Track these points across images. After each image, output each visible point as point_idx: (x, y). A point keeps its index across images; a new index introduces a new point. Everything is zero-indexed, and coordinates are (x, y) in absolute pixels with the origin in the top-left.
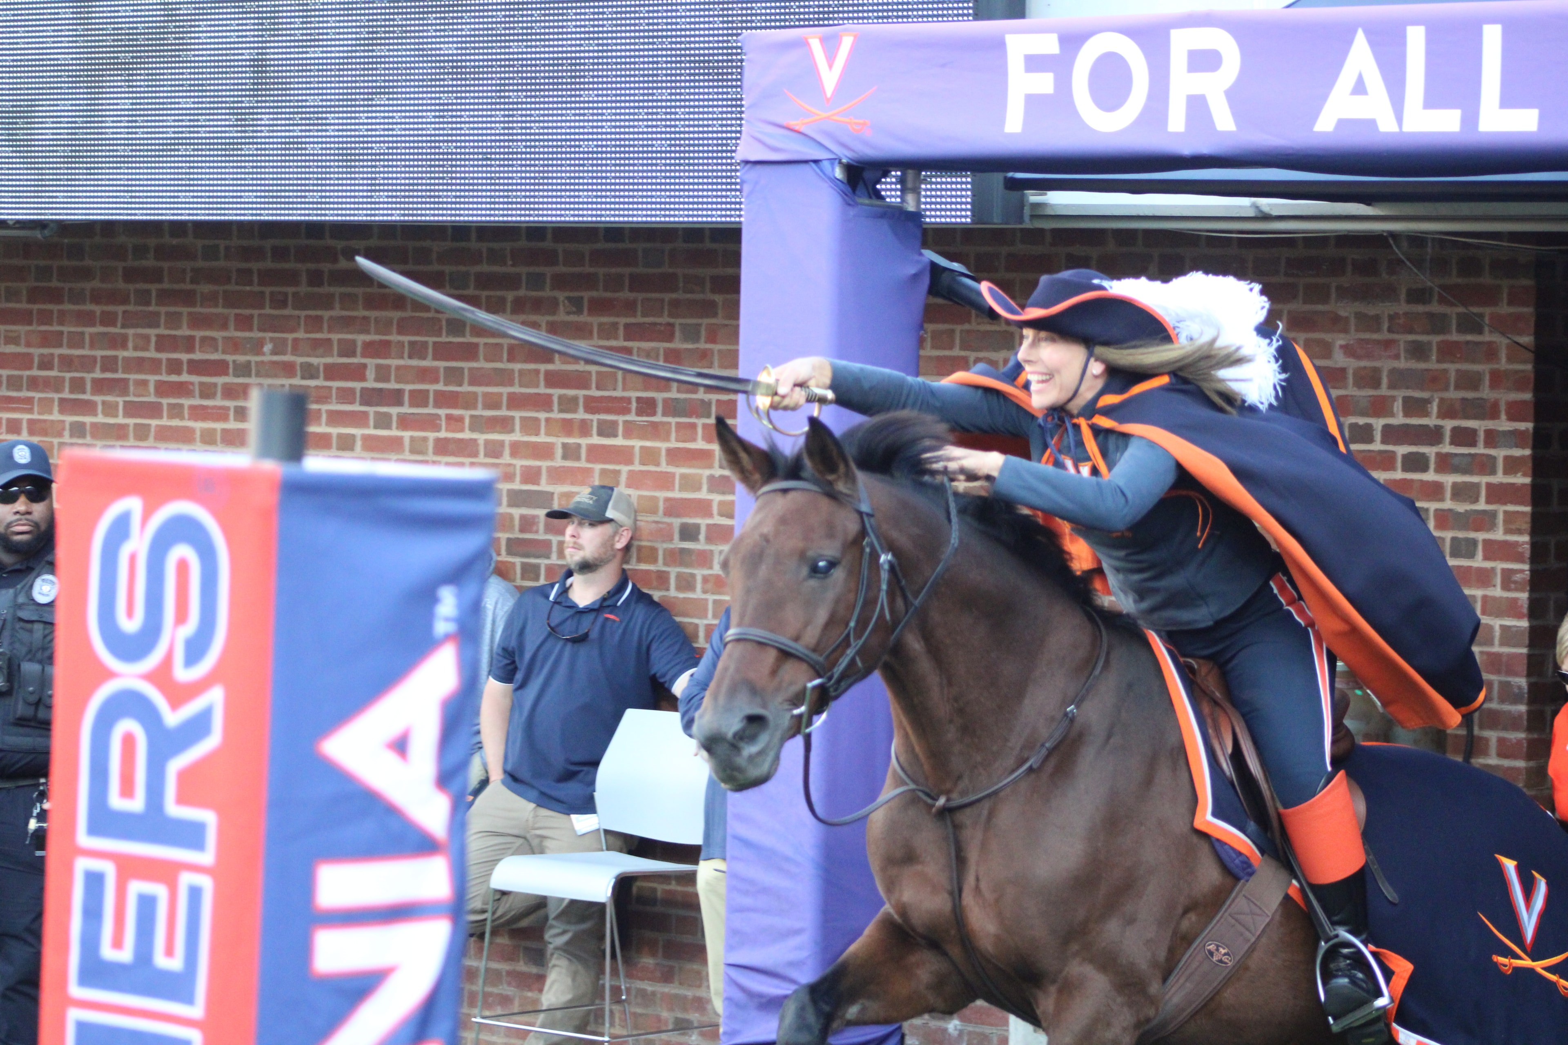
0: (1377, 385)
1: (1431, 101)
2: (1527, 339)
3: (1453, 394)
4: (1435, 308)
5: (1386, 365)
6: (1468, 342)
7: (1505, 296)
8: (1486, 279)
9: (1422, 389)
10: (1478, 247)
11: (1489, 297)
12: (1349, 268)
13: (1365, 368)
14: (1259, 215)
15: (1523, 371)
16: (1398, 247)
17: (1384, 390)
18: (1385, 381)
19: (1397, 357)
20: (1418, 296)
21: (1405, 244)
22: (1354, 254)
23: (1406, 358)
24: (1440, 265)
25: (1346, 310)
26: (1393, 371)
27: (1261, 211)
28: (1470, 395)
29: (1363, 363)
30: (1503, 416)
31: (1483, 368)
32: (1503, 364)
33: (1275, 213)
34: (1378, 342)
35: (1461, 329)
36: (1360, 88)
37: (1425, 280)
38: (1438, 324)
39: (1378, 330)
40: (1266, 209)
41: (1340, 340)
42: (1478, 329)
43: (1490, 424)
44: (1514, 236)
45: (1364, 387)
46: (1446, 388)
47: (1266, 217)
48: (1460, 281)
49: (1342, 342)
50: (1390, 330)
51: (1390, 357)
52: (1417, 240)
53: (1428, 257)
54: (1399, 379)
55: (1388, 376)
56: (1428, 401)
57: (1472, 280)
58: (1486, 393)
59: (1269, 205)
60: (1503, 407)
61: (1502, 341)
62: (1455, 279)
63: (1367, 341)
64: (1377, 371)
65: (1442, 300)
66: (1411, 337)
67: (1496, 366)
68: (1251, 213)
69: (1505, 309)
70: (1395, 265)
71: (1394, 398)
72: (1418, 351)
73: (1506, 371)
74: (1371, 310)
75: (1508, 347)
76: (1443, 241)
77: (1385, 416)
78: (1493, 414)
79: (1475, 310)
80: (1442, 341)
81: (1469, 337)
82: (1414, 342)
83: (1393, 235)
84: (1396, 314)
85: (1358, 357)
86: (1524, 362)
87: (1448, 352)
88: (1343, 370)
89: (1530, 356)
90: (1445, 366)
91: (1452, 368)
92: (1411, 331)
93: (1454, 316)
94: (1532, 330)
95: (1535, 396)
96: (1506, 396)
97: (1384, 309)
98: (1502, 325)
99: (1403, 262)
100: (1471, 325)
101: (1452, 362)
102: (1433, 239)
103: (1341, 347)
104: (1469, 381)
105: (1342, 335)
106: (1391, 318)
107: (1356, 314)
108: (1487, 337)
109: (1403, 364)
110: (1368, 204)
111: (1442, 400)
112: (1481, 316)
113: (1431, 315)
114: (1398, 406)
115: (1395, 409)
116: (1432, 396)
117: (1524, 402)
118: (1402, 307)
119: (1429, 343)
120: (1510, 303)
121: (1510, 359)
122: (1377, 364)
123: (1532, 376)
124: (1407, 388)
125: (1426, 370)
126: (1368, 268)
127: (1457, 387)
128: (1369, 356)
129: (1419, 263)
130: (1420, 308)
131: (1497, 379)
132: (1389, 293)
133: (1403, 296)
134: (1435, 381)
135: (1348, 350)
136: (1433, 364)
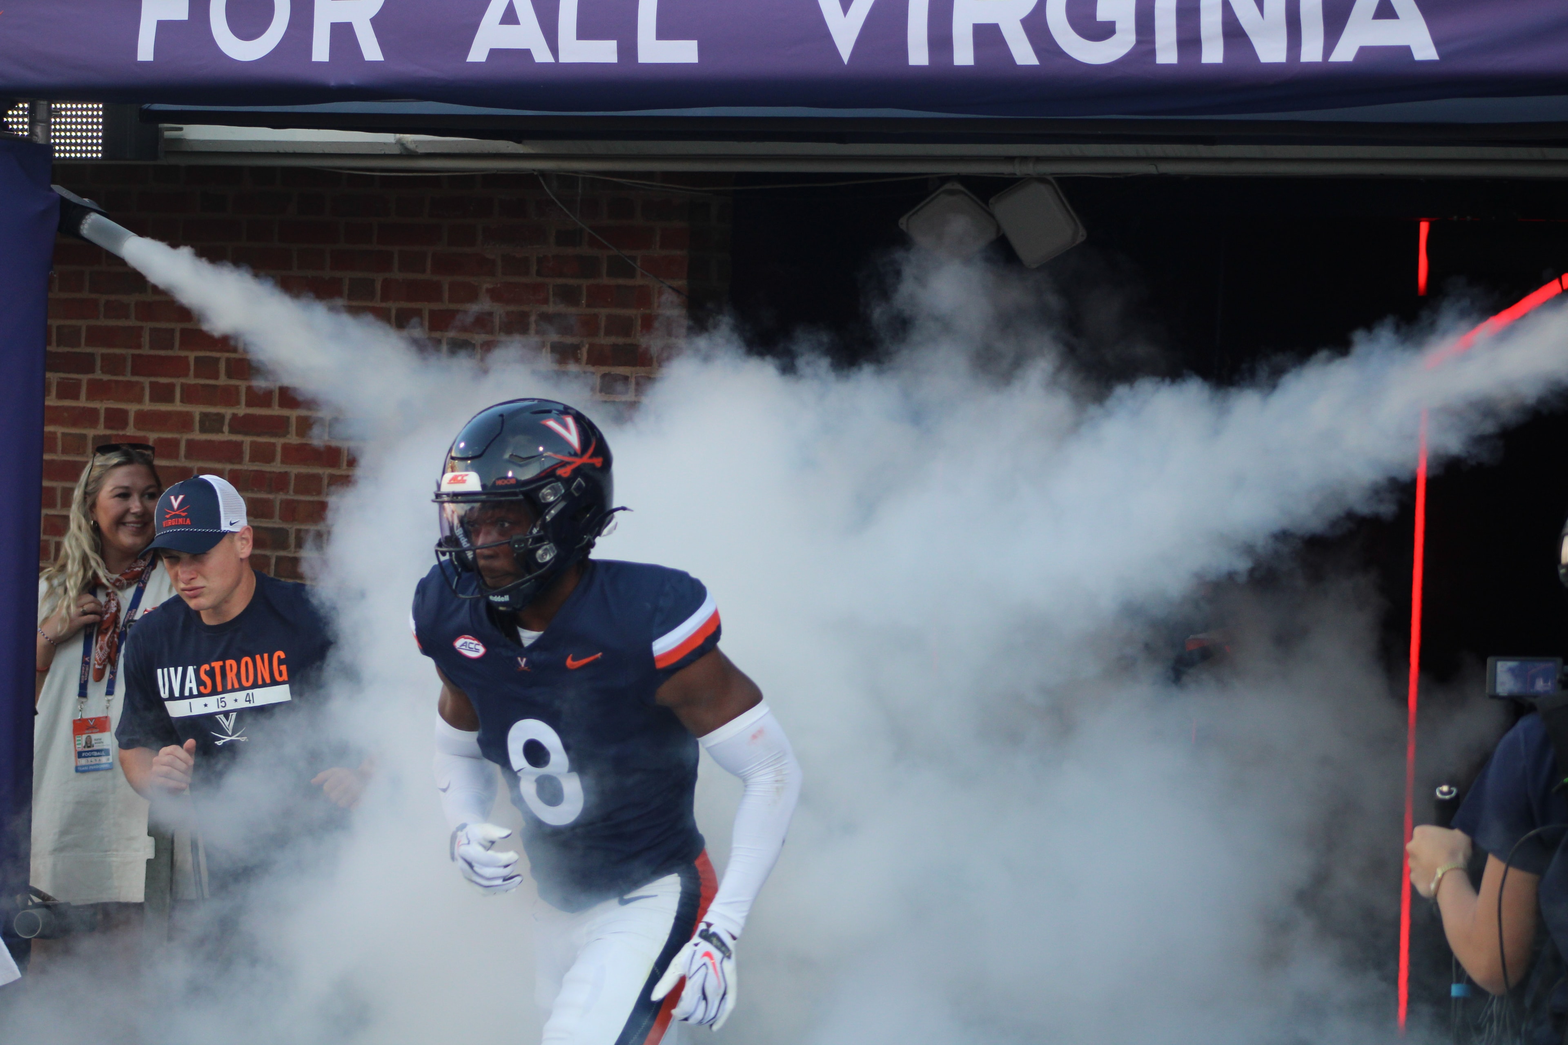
0: (524, 329)
1: (585, 32)
2: (681, 283)
3: (603, 340)
4: (585, 250)
5: (534, 310)
6: (618, 287)
7: (658, 238)
8: (639, 221)
9: (572, 334)
10: (630, 187)
11: (641, 239)
12: (496, 209)
13: (513, 313)
14: (404, 153)
16: (549, 186)
17: (532, 336)
18: (533, 326)
19: (546, 301)
20: (568, 237)
21: (554, 184)
22: (502, 195)
23: (555, 302)
24: (591, 206)
25: (494, 252)
26: (541, 317)
27: (406, 149)
28: (620, 340)
29: (510, 308)
30: (654, 362)
31: (634, 313)
32: (655, 308)
33: (421, 150)
34: (526, 286)
35: (611, 273)
36: (510, 17)
37: (576, 221)
38: (588, 267)
39: (527, 273)
40: (412, 147)
41: (486, 284)
42: (629, 272)
43: (641, 371)
44: (668, 176)
45: (512, 333)
46: (596, 334)
47: (411, 155)
48: (611, 222)
49: (490, 286)
50: (539, 273)
51: (538, 301)
52: (567, 180)
53: (579, 199)
55: (536, 321)
56: (576, 347)
57: (625, 222)
58: (637, 338)
59: (415, 142)
60: (654, 353)
61: (654, 285)
62: (604, 220)
63: (516, 285)
64: (525, 316)
65: (593, 242)
66: (560, 281)
67: (648, 311)
68: (396, 151)
69: (657, 252)
70: (544, 206)
71: (542, 344)
72: (568, 295)
73: (657, 315)
74: (519, 252)
75: (660, 291)
78: (645, 360)
79: (627, 252)
80: (593, 285)
81: (621, 281)
82: (563, 285)
83: (543, 173)
84: (545, 256)
85: (505, 302)
86: (676, 306)
87: (599, 296)
88: (491, 315)
89: (683, 300)
90: (596, 310)
91: (603, 313)
92: (561, 274)
93: (605, 259)
94: (686, 273)
96: (658, 342)
97: (532, 252)
98: (655, 268)
99: (553, 202)
100: (622, 268)
101: (603, 307)
102: (584, 179)
103: (488, 290)
104: (620, 326)
105: (488, 279)
106: (540, 261)
107: (503, 256)
108: (639, 281)
109: (552, 308)
110: (519, 142)
111: (591, 346)
112: (633, 259)
113: (580, 258)
114: (546, 352)
115: (544, 356)
116: (582, 342)
118: (551, 250)
119: (579, 287)
120: (663, 246)
121: (662, 303)
122: (525, 308)
124: (556, 333)
125: (576, 315)
126: (516, 209)
127: (608, 333)
128: (517, 300)
129: (570, 203)
130: (570, 251)
131: (648, 324)
132: (537, 234)
133: (552, 239)
134: (585, 326)
135: (496, 295)
136: (583, 309)
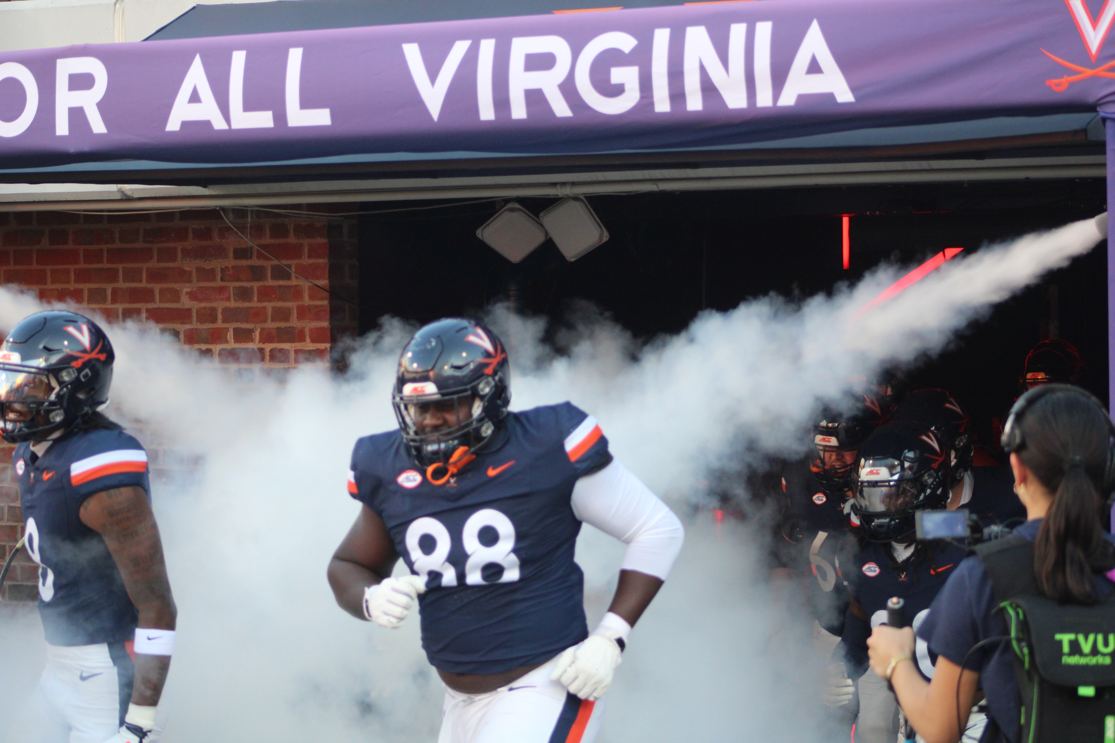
0: (213, 319)
1: (249, 106)
2: (324, 282)
3: (270, 325)
4: (255, 262)
5: (220, 305)
6: (280, 287)
7: (306, 251)
8: (292, 239)
9: (247, 322)
10: (286, 216)
11: (294, 252)
12: (191, 235)
13: (205, 308)
14: (124, 198)
15: (321, 306)
16: (227, 217)
17: (219, 324)
18: (220, 317)
19: (228, 299)
20: (242, 253)
21: (231, 215)
22: (195, 225)
23: (234, 299)
24: (258, 230)
25: (190, 266)
26: (225, 310)
27: (125, 195)
28: (283, 325)
29: (203, 305)
30: (308, 340)
31: (291, 305)
32: (307, 301)
33: (136, 195)
34: (214, 289)
35: (274, 277)
36: (195, 98)
37: (248, 241)
38: (257, 274)
39: (214, 280)
40: (129, 193)
41: (186, 289)
42: (287, 276)
43: (298, 346)
44: (311, 207)
45: (205, 322)
46: (265, 321)
47: (129, 199)
48: (272, 241)
49: (188, 290)
50: (222, 279)
51: (222, 299)
52: (240, 212)
53: (249, 225)
54: (230, 315)
55: (222, 313)
56: (251, 331)
57: (282, 241)
58: (294, 322)
59: (131, 190)
60: (307, 333)
61: (305, 285)
62: (267, 240)
63: (207, 288)
64: (214, 310)
65: (260, 256)
66: (238, 284)
67: (301, 303)
68: (118, 197)
69: (306, 261)
70: (224, 231)
71: (227, 329)
72: (244, 294)
73: (309, 306)
74: (208, 265)
75: (310, 288)
76: (261, 212)
77: (221, 343)
78: (301, 338)
79: (284, 262)
80: (261, 286)
81: (281, 283)
82: (240, 287)
83: (223, 209)
84: (226, 267)
85: (200, 300)
86: (321, 299)
87: (266, 294)
88: (189, 310)
89: (327, 294)
90: (265, 304)
91: (269, 306)
92: (238, 280)
93: (269, 267)
94: (327, 275)
95: (330, 323)
96: (310, 325)
97: (217, 264)
98: (305, 272)
99: (231, 229)
100: (281, 273)
101: (269, 301)
102: (252, 211)
103: (187, 293)
104: (282, 315)
105: (187, 285)
106: (223, 271)
107: (196, 268)
108: (294, 282)
109: (233, 304)
110: (205, 187)
111: (262, 330)
112: (289, 266)
113: (252, 268)
114: (230, 335)
115: (228, 339)
116: (255, 327)
117: (321, 328)
118: (230, 262)
119: (252, 288)
120: (310, 256)
121: (311, 297)
122: (213, 305)
123: (328, 309)
124: (237, 321)
125: (250, 308)
126: (205, 234)
127: (273, 320)
128: (207, 299)
129: (242, 229)
130: (244, 263)
131: (303, 313)
132: (220, 252)
133: (231, 255)
134: (258, 315)
135: (193, 296)
136: (255, 303)
